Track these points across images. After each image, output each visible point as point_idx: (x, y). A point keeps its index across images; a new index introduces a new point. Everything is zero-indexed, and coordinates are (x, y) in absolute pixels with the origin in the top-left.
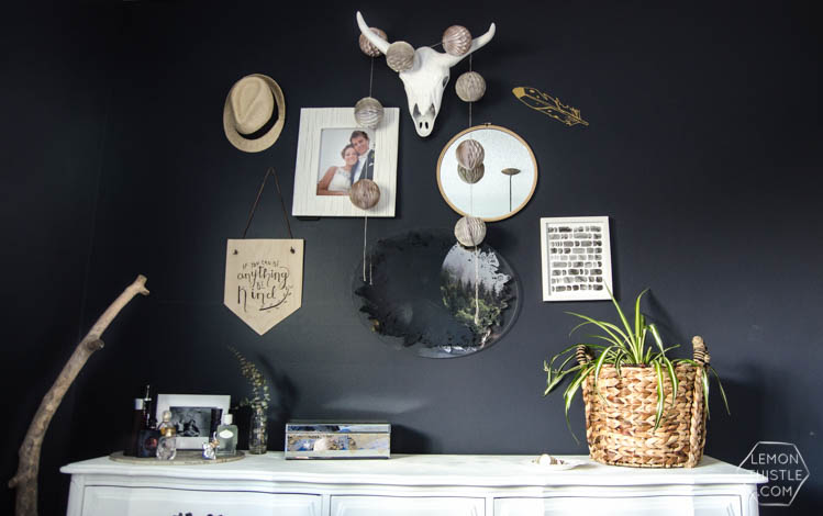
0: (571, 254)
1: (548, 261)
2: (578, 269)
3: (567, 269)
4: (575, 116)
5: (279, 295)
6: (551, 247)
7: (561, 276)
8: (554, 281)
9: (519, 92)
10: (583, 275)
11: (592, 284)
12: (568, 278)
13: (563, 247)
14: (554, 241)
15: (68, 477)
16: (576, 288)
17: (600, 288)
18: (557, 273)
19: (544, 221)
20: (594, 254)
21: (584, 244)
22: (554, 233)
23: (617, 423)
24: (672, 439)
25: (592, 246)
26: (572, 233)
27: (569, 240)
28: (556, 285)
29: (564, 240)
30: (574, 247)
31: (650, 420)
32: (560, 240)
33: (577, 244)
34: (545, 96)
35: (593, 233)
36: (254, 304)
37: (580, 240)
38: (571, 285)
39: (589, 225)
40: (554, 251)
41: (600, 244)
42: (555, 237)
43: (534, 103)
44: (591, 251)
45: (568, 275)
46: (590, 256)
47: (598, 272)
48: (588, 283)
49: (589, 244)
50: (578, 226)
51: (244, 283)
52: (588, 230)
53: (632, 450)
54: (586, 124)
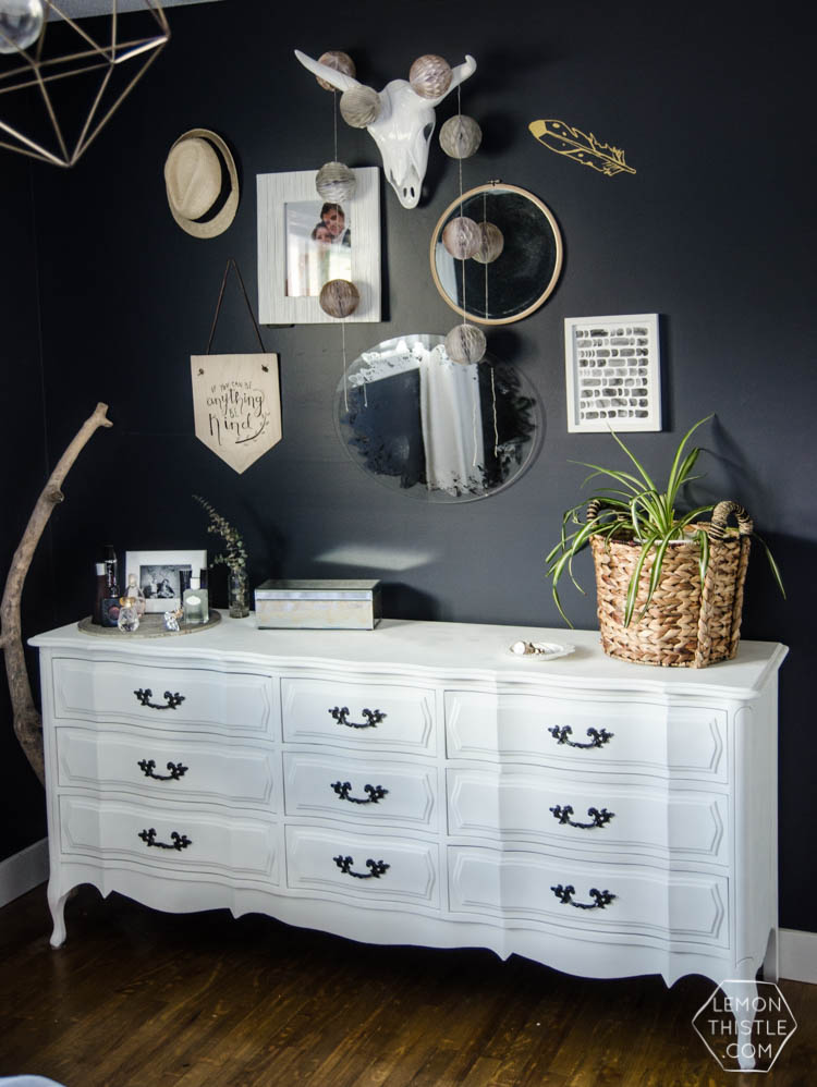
0: (607, 367)
1: (575, 377)
2: (616, 388)
3: (601, 388)
4: (617, 162)
5: (256, 424)
6: (580, 358)
7: (593, 399)
8: (583, 404)
9: (538, 128)
10: (622, 397)
11: (634, 409)
12: (601, 401)
13: (596, 358)
14: (585, 349)
16: (612, 414)
17: (644, 414)
18: (587, 394)
19: (569, 322)
20: (637, 367)
21: (624, 353)
22: (584, 338)
23: (612, 608)
24: (671, 633)
25: (635, 357)
26: (609, 337)
27: (603, 348)
28: (587, 410)
29: (597, 348)
30: (611, 357)
32: (592, 348)
33: (615, 353)
34: (574, 131)
35: (637, 337)
36: (228, 436)
37: (619, 348)
38: (606, 410)
39: (632, 326)
40: (584, 363)
41: (645, 352)
42: (586, 344)
43: (558, 144)
44: (633, 362)
45: (601, 397)
46: (632, 371)
47: (642, 392)
48: (628, 408)
49: (631, 352)
50: (617, 328)
51: (216, 410)
52: (629, 332)
54: (633, 171)
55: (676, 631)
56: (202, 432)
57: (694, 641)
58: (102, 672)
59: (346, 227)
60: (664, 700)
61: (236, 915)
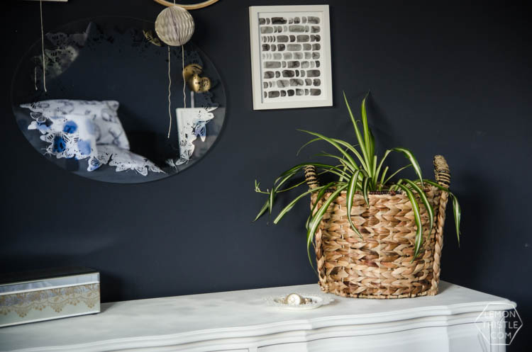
0: (286, 51)
1: (259, 60)
2: (294, 69)
3: (281, 70)
6: (262, 43)
7: (275, 79)
8: (266, 85)
10: (299, 77)
11: (309, 88)
12: (281, 81)
13: (276, 43)
14: (266, 35)
16: (291, 93)
17: (317, 92)
18: (269, 75)
19: (253, 10)
20: (311, 52)
21: (300, 39)
22: (266, 25)
23: (362, 254)
24: (418, 267)
25: (310, 42)
26: (287, 25)
27: (282, 34)
28: (269, 90)
29: (277, 34)
30: (289, 42)
31: (397, 250)
32: (273, 34)
33: (293, 39)
35: (311, 25)
37: (296, 34)
38: (286, 89)
39: (307, 15)
40: (266, 48)
41: (318, 38)
42: (267, 30)
44: (308, 47)
45: (282, 78)
46: (307, 55)
47: (316, 73)
48: (304, 87)
49: (306, 38)
50: (293, 16)
52: (304, 21)
53: (378, 281)
55: (422, 265)
57: (430, 273)
60: (443, 321)
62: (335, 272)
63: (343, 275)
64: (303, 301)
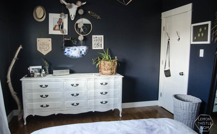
0: (97, 41)
1: (93, 42)
2: (98, 44)
3: (96, 44)
4: (99, 17)
5: (48, 48)
9: (89, 12)
11: (100, 46)
15: (21, 81)
16: (98, 47)
17: (102, 47)
18: (95, 45)
19: (93, 36)
23: (104, 69)
26: (97, 38)
31: (109, 69)
34: (94, 13)
36: (43, 50)
39: (100, 37)
41: (102, 40)
42: (95, 39)
43: (92, 14)
46: (100, 42)
47: (101, 44)
49: (100, 40)
51: (41, 46)
53: (106, 73)
54: (101, 19)
55: (112, 71)
56: (38, 49)
57: (114, 72)
58: (33, 83)
59: (63, 22)
60: (113, 78)
61: (56, 114)
62: (101, 71)
63: (102, 72)
64: (95, 75)
